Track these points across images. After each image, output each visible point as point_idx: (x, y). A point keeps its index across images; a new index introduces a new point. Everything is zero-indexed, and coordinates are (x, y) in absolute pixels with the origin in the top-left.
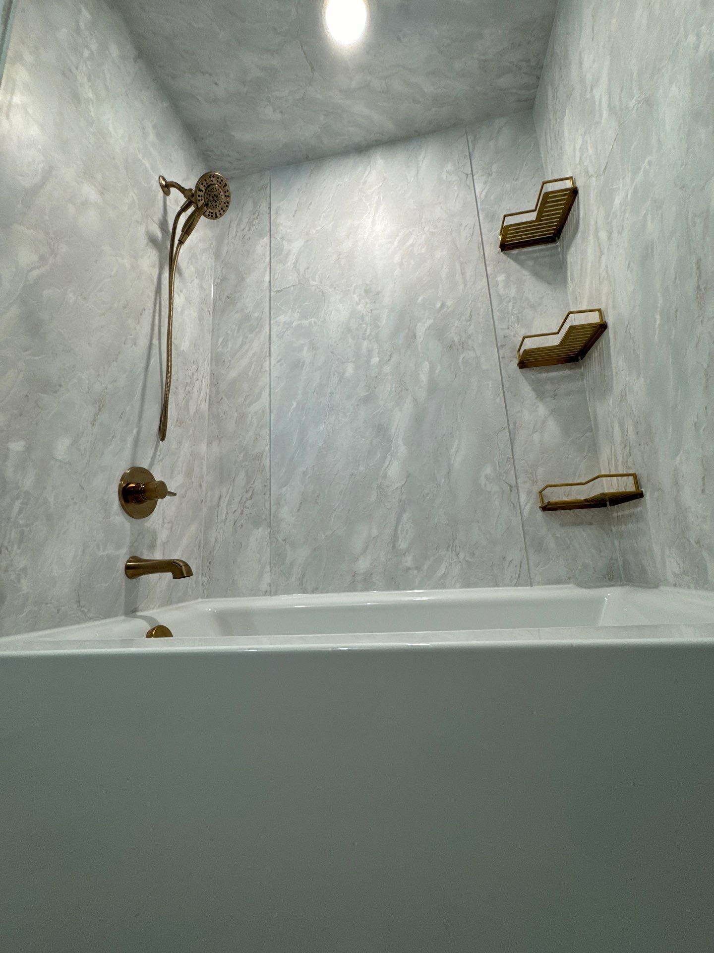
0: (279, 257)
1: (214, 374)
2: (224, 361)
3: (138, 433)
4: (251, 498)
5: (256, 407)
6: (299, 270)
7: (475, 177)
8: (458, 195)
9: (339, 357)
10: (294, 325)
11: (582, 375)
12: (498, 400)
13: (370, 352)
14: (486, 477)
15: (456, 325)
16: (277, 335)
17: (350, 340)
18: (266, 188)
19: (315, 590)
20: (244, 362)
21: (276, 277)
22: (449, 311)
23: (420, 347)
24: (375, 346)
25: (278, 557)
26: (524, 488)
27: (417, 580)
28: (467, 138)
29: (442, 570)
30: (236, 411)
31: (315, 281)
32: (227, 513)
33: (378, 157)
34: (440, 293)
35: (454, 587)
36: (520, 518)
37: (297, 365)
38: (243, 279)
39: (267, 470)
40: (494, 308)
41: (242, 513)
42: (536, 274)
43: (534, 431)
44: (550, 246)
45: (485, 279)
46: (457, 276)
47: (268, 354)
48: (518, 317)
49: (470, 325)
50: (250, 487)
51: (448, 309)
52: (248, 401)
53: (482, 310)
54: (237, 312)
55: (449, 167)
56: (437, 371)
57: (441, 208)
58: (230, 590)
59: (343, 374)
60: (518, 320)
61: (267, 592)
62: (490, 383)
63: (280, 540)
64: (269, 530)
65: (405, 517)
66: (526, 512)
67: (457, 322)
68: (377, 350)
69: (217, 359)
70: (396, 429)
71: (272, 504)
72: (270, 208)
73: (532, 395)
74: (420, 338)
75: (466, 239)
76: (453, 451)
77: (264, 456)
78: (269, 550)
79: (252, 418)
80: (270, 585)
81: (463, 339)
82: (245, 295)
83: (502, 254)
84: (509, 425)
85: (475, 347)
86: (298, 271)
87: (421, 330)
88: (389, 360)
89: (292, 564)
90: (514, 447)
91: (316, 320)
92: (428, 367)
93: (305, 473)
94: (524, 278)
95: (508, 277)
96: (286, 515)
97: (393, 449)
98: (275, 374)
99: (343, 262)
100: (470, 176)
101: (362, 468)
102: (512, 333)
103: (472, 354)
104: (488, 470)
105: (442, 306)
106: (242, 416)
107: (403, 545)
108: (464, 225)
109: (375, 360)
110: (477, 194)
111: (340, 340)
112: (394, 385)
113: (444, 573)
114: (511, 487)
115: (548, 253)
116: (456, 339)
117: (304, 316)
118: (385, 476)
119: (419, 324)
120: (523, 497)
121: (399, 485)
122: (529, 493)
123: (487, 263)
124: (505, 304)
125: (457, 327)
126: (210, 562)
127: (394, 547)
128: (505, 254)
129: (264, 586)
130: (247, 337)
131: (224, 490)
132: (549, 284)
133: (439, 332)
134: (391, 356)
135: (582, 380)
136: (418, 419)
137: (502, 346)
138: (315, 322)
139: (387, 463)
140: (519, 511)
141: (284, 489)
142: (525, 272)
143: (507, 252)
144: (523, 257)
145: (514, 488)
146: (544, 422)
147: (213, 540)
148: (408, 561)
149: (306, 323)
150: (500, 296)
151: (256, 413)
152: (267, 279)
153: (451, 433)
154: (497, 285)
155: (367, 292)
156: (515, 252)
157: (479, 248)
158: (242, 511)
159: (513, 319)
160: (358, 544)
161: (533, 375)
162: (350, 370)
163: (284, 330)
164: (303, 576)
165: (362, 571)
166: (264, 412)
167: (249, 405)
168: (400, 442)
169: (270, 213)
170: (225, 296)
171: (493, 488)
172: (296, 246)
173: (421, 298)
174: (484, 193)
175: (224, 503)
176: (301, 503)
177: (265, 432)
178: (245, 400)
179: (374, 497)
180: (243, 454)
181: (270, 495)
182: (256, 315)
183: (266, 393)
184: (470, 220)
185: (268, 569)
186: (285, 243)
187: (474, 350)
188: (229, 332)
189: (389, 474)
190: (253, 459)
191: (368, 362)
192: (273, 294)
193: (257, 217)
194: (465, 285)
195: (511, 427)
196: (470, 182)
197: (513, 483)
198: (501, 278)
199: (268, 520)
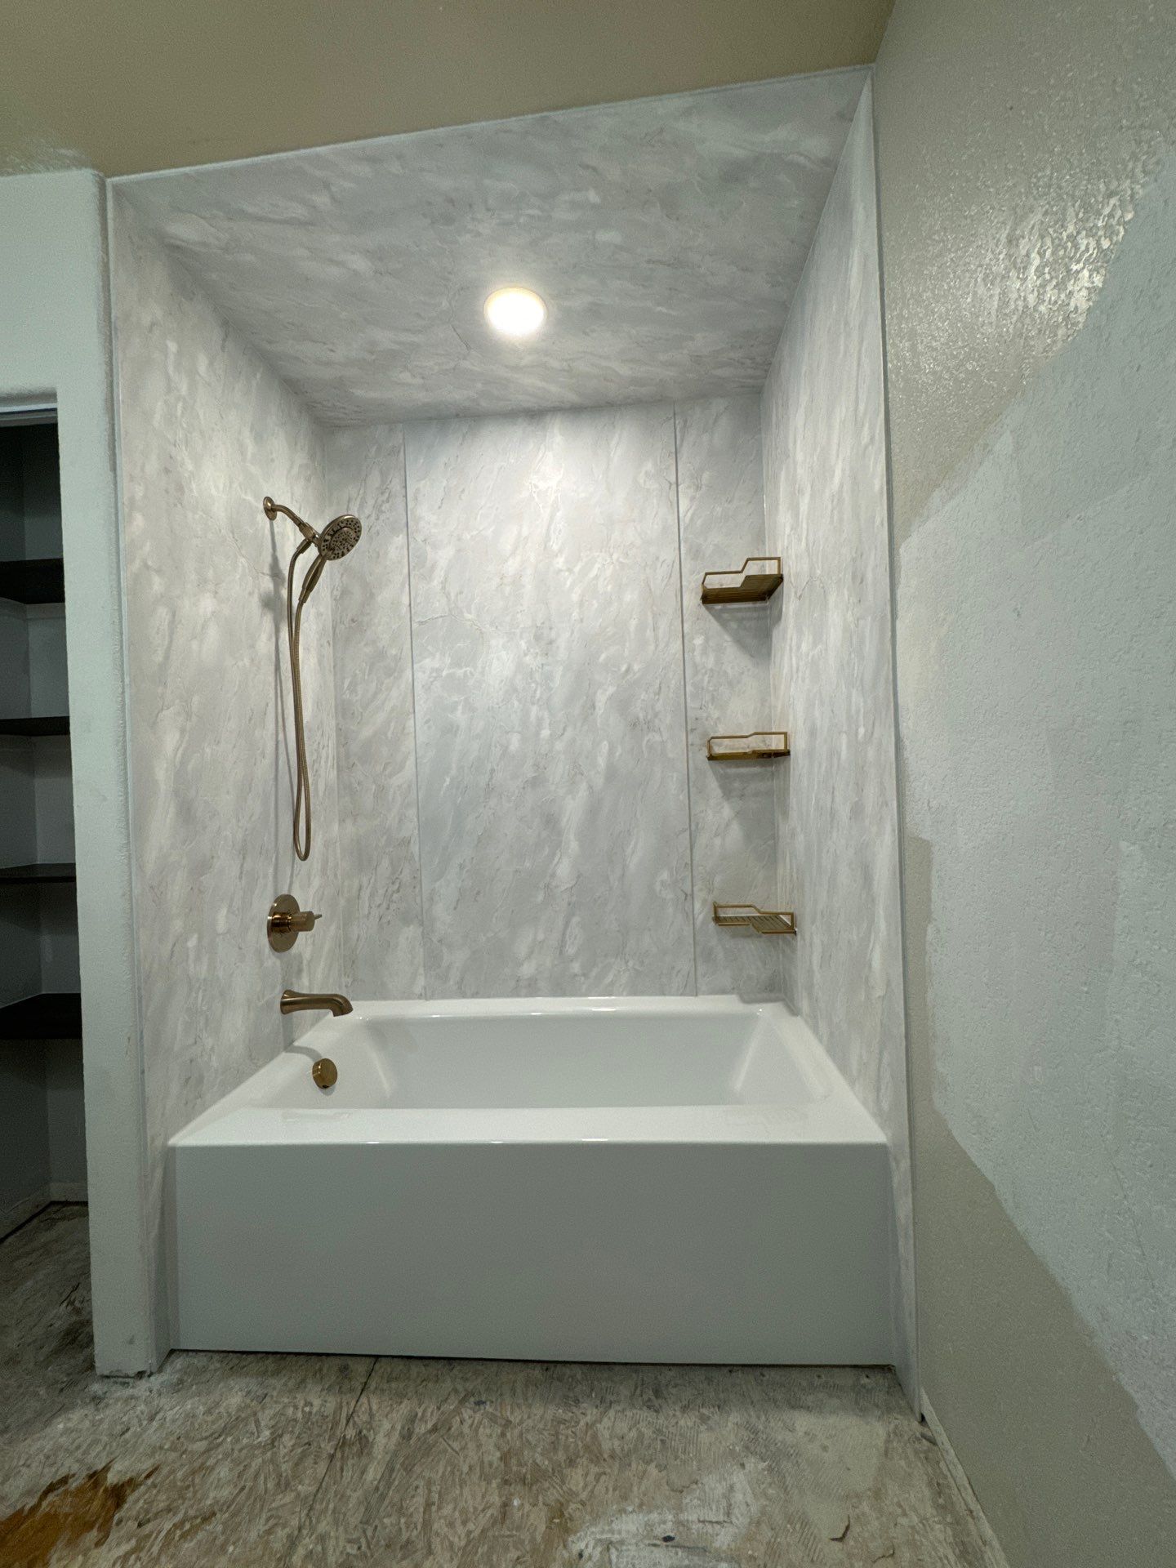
0: (421, 571)
1: (341, 730)
2: (353, 714)
3: (277, 859)
4: (398, 891)
5: (396, 781)
6: (449, 594)
7: (680, 488)
8: (657, 513)
9: (502, 724)
10: (444, 673)
11: (773, 774)
12: (681, 797)
13: (540, 720)
14: (663, 883)
15: (642, 697)
16: (423, 686)
17: (516, 703)
18: (399, 452)
19: (475, 995)
20: (380, 718)
21: (418, 601)
22: (635, 677)
23: (599, 721)
24: (546, 715)
25: (433, 961)
26: (700, 896)
27: (584, 987)
28: (675, 423)
29: (610, 977)
30: (374, 782)
31: (470, 613)
32: (370, 907)
33: (556, 431)
34: (627, 653)
35: (621, 994)
36: (692, 927)
37: (451, 730)
38: (372, 595)
39: (417, 859)
40: (687, 680)
41: (388, 909)
42: (740, 643)
43: (716, 835)
44: (759, 604)
45: (679, 642)
46: (648, 631)
47: (411, 710)
48: (713, 695)
49: (658, 700)
50: (397, 878)
51: (634, 675)
52: (387, 773)
53: (673, 682)
54: (366, 645)
55: (649, 466)
56: (617, 754)
57: (635, 527)
58: (380, 993)
59: (507, 747)
60: (713, 699)
61: (421, 995)
62: (675, 775)
63: (435, 940)
64: (421, 930)
65: (575, 920)
66: (698, 922)
67: (644, 693)
68: (548, 721)
69: (344, 710)
70: (568, 821)
71: (424, 900)
72: (405, 487)
73: (718, 792)
74: (600, 710)
75: (662, 580)
76: (629, 851)
77: (412, 841)
78: (422, 950)
79: (395, 793)
80: (425, 988)
81: (649, 717)
82: (376, 621)
83: (702, 606)
84: (690, 826)
85: (662, 729)
86: (448, 596)
87: (601, 699)
88: (563, 734)
89: (449, 967)
90: (694, 850)
91: (473, 670)
92: (607, 747)
93: (461, 865)
94: (725, 644)
95: (707, 640)
96: (442, 913)
97: (563, 844)
98: (421, 739)
99: (508, 589)
100: (674, 486)
101: (528, 864)
102: (705, 715)
103: (657, 738)
104: (665, 875)
105: (628, 671)
106: (381, 791)
107: (571, 950)
108: (661, 559)
109: (545, 733)
110: (681, 516)
111: (503, 701)
112: (567, 767)
113: (612, 981)
114: (686, 895)
115: (755, 615)
116: (641, 716)
117: (457, 664)
118: (553, 875)
119: (600, 691)
120: (698, 905)
121: (569, 886)
122: (704, 901)
123: (685, 618)
124: (700, 676)
125: (643, 700)
126: (353, 962)
127: (561, 953)
128: (707, 608)
129: (418, 989)
130: (383, 683)
131: (365, 880)
132: (752, 656)
133: (622, 704)
134: (564, 729)
135: (773, 780)
136: (593, 811)
137: (693, 730)
138: (471, 673)
139: (556, 860)
140: (692, 922)
141: (438, 883)
142: (727, 637)
143: (710, 605)
144: (726, 616)
145: (689, 896)
146: (727, 825)
147: (355, 937)
148: (576, 967)
149: (460, 672)
150: (695, 666)
151: (399, 787)
152: (405, 600)
153: (629, 830)
154: (694, 650)
155: (538, 638)
156: (719, 607)
157: (676, 595)
158: (389, 905)
159: (708, 697)
160: (522, 948)
161: (722, 769)
162: (515, 742)
163: (431, 680)
164: (462, 979)
165: (526, 977)
166: (409, 786)
167: (391, 776)
168: (572, 837)
169: (406, 496)
170: (349, 617)
171: (669, 895)
172: (443, 556)
173: (603, 656)
174: (689, 514)
175: (365, 894)
176: (458, 900)
177: (412, 812)
178: (384, 769)
179: (540, 898)
180: (385, 837)
181: (421, 888)
182: (394, 652)
183: (410, 763)
184: (669, 554)
185: (421, 970)
186: (428, 548)
187: (661, 732)
188: (357, 672)
189: (559, 872)
190: (399, 844)
191: (537, 734)
192: (415, 626)
193: (388, 501)
194: (657, 646)
195: (693, 827)
196: (673, 493)
197: (689, 892)
198: (699, 641)
199: (420, 918)
